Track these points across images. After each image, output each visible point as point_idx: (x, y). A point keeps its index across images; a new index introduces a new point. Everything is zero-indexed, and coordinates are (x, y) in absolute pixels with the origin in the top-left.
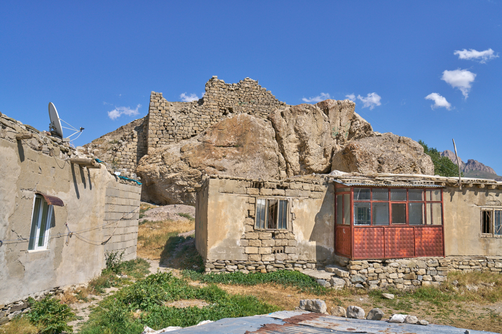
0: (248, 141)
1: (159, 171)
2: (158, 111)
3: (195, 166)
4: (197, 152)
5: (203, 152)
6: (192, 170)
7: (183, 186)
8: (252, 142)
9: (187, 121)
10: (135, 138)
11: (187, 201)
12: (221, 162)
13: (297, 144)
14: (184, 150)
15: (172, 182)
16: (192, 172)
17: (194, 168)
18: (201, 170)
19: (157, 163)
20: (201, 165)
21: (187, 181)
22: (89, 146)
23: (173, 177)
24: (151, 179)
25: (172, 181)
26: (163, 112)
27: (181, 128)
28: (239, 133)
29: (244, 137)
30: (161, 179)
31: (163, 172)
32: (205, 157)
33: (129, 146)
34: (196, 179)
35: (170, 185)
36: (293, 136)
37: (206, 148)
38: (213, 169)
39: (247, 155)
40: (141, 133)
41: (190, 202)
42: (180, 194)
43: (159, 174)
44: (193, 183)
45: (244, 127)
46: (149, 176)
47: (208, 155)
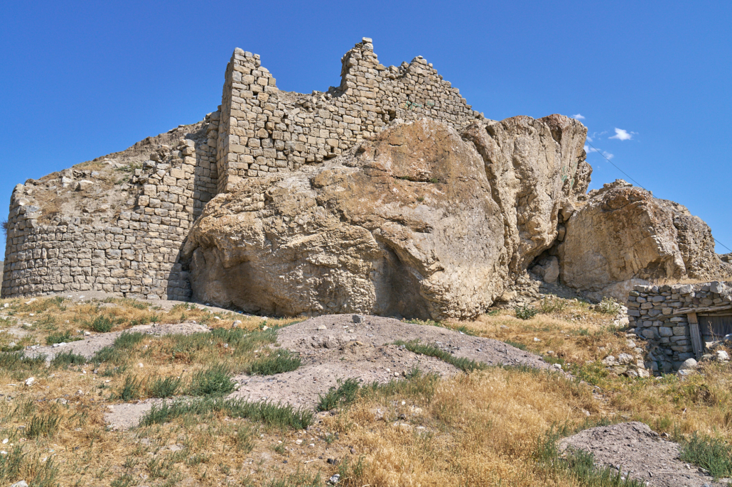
0: (454, 173)
1: (264, 230)
2: (250, 94)
3: (356, 219)
4: (355, 187)
5: (370, 188)
6: (351, 229)
7: (326, 268)
8: (461, 176)
9: (316, 125)
10: (190, 155)
11: (332, 305)
12: (418, 211)
13: (517, 190)
14: (322, 183)
15: (300, 256)
16: (351, 232)
17: (353, 223)
18: (371, 229)
19: (254, 210)
20: (371, 217)
21: (338, 255)
22: (67, 174)
23: (303, 245)
24: (240, 251)
25: (297, 256)
26: (263, 96)
27: (303, 138)
28: (432, 156)
29: (442, 163)
30: (267, 249)
31: (273, 231)
32: (376, 199)
33: (176, 172)
34: (359, 250)
35: (292, 266)
36: (511, 175)
37: (374, 179)
38: (399, 227)
39: (457, 202)
40: (203, 147)
41: (341, 307)
42: (317, 287)
43: (262, 237)
44: (352, 261)
45: (439, 144)
46: (235, 242)
47: (384, 195)
